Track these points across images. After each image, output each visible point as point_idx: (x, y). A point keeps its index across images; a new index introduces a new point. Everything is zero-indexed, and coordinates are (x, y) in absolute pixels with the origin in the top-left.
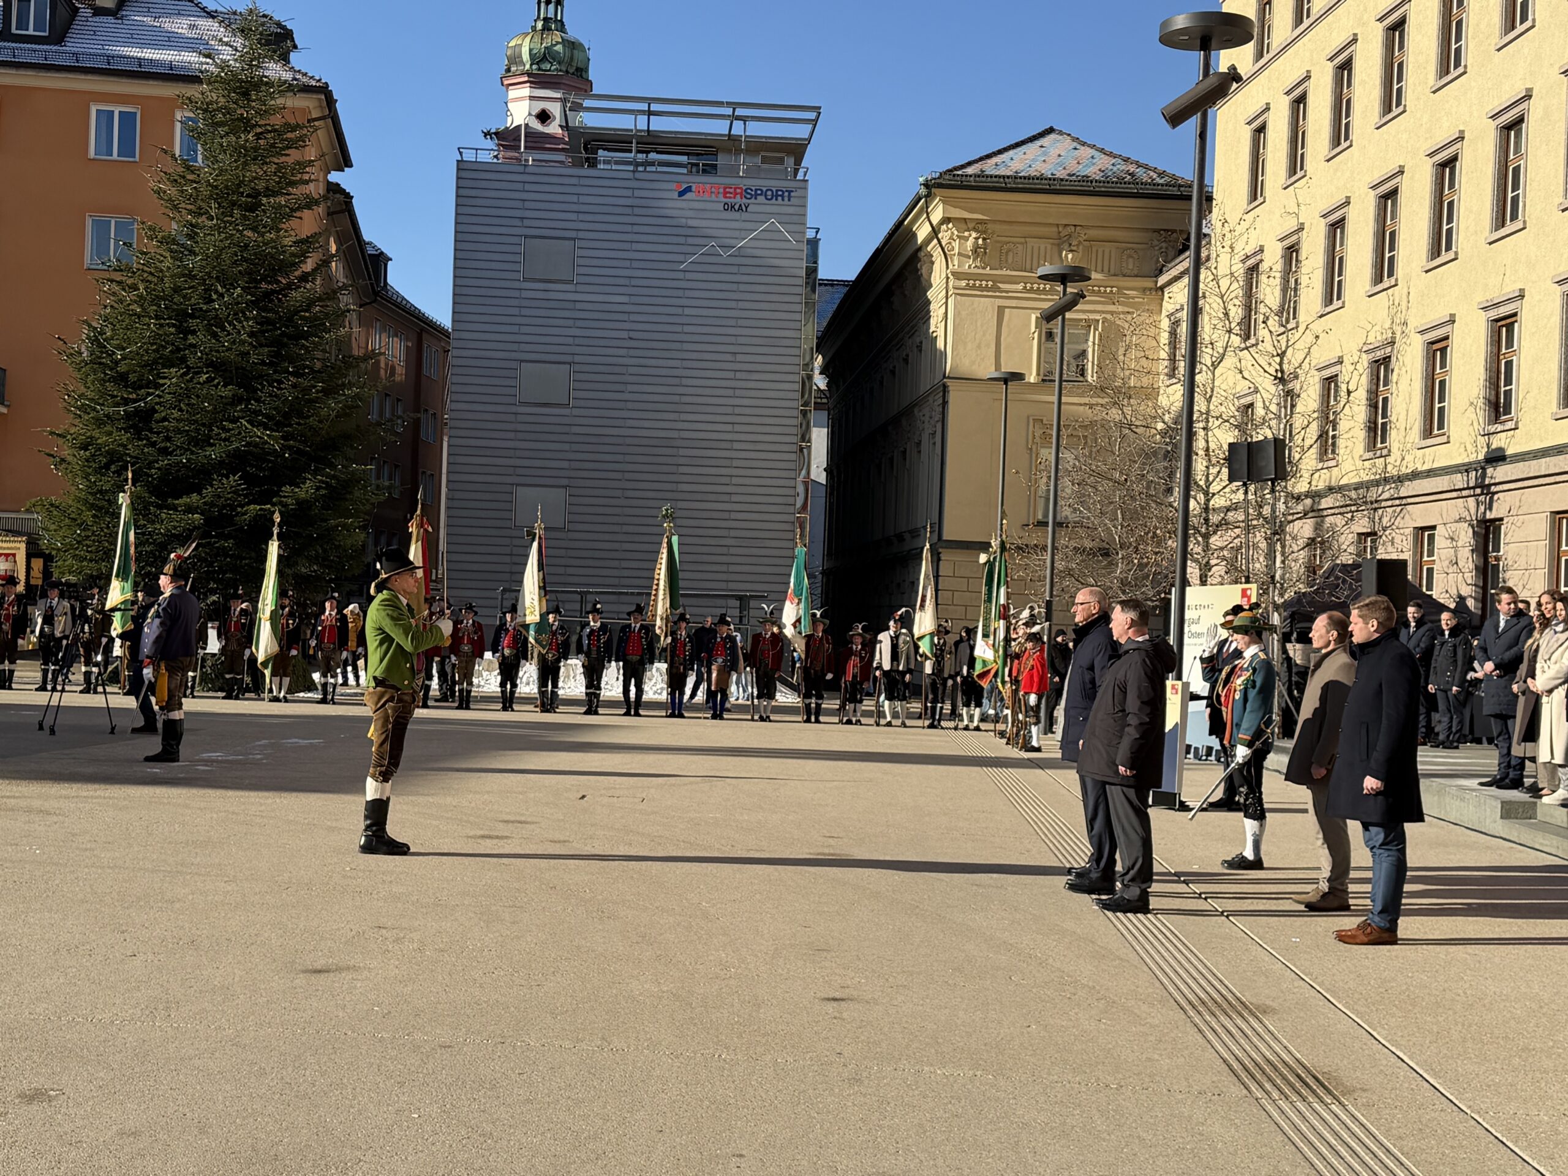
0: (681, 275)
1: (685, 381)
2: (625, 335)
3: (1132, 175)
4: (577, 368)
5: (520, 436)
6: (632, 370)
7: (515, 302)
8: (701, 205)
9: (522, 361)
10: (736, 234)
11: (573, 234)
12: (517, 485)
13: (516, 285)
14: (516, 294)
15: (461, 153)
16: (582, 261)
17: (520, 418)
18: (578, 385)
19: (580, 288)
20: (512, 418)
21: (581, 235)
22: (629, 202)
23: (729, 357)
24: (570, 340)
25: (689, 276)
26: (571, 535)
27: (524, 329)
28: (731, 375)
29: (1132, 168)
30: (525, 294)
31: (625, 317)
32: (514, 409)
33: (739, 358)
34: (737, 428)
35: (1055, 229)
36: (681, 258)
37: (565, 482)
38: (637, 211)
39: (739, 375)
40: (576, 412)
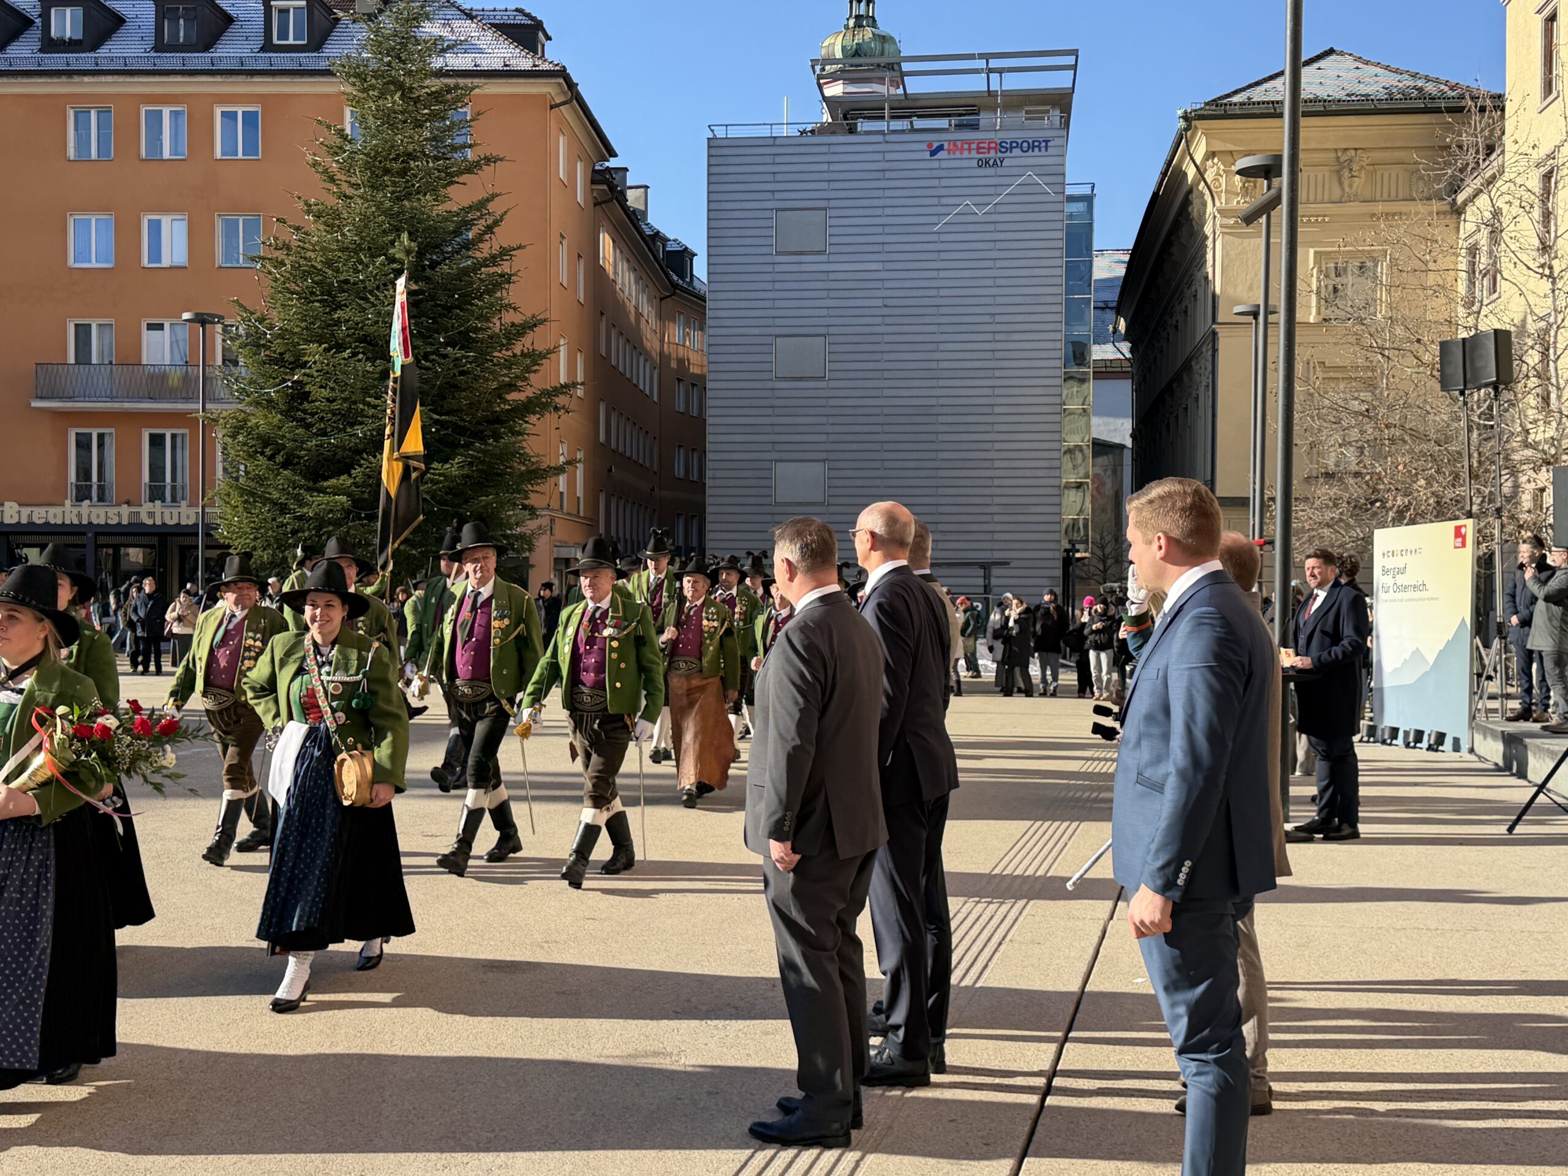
0: (935, 238)
1: (942, 347)
2: (879, 303)
3: (1420, 90)
4: (833, 339)
5: (778, 411)
6: (887, 338)
7: (769, 277)
8: (953, 164)
9: (777, 336)
10: (991, 190)
11: (824, 204)
12: (776, 461)
13: (768, 259)
14: (769, 268)
15: (712, 131)
16: (835, 231)
17: (778, 393)
18: (833, 357)
19: (832, 258)
20: (769, 393)
21: (832, 203)
22: (880, 166)
23: (987, 319)
24: (824, 312)
25: (944, 237)
26: (832, 509)
27: (778, 304)
28: (989, 337)
29: (1420, 83)
30: (778, 268)
31: (879, 285)
32: (769, 385)
33: (998, 319)
34: (998, 391)
35: (1333, 155)
36: (934, 219)
37: (824, 456)
38: (888, 175)
39: (998, 337)
40: (832, 384)
